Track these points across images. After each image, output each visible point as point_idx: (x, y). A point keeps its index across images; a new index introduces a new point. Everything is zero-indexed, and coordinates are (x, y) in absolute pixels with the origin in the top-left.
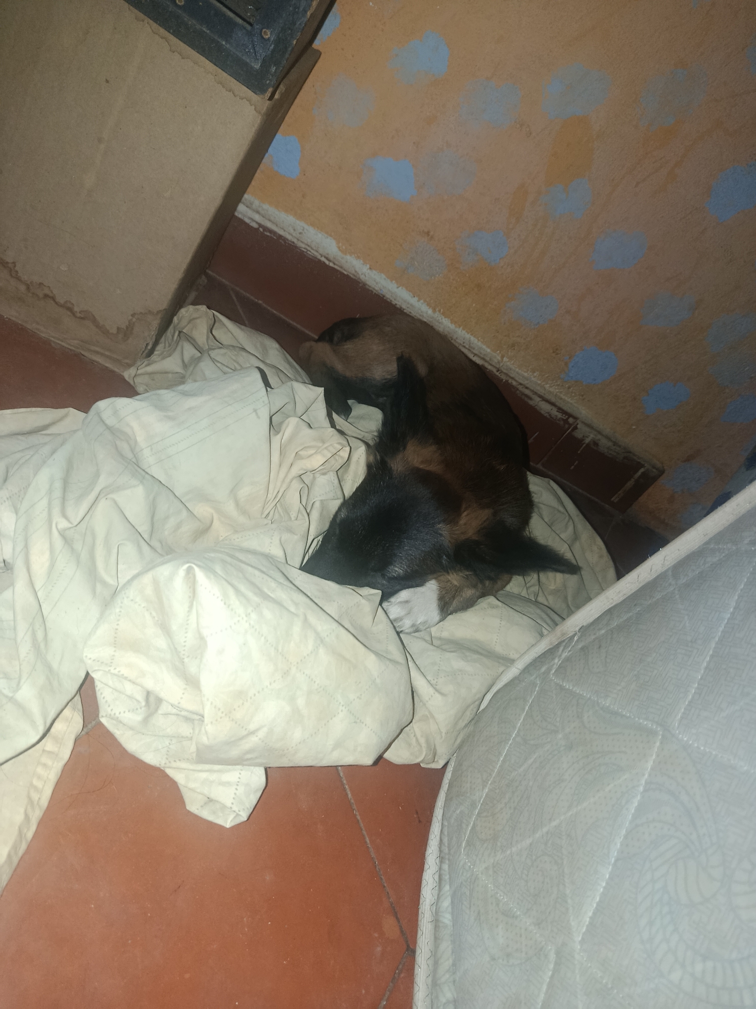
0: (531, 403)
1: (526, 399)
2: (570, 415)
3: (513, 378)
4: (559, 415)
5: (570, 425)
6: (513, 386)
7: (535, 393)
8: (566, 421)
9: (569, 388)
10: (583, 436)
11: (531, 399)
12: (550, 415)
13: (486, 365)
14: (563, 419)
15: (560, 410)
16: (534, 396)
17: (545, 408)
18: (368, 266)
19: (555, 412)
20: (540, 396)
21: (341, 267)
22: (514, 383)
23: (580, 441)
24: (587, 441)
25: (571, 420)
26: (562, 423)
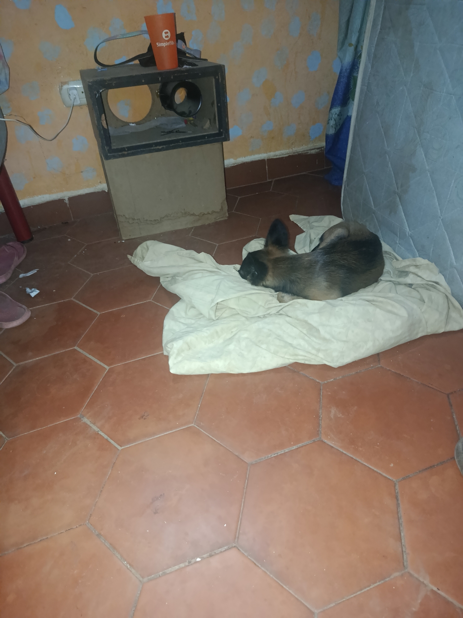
1: (307, 154)
18: (244, 157)
19: (317, 151)
21: (238, 163)
22: (300, 153)
26: (321, 151)
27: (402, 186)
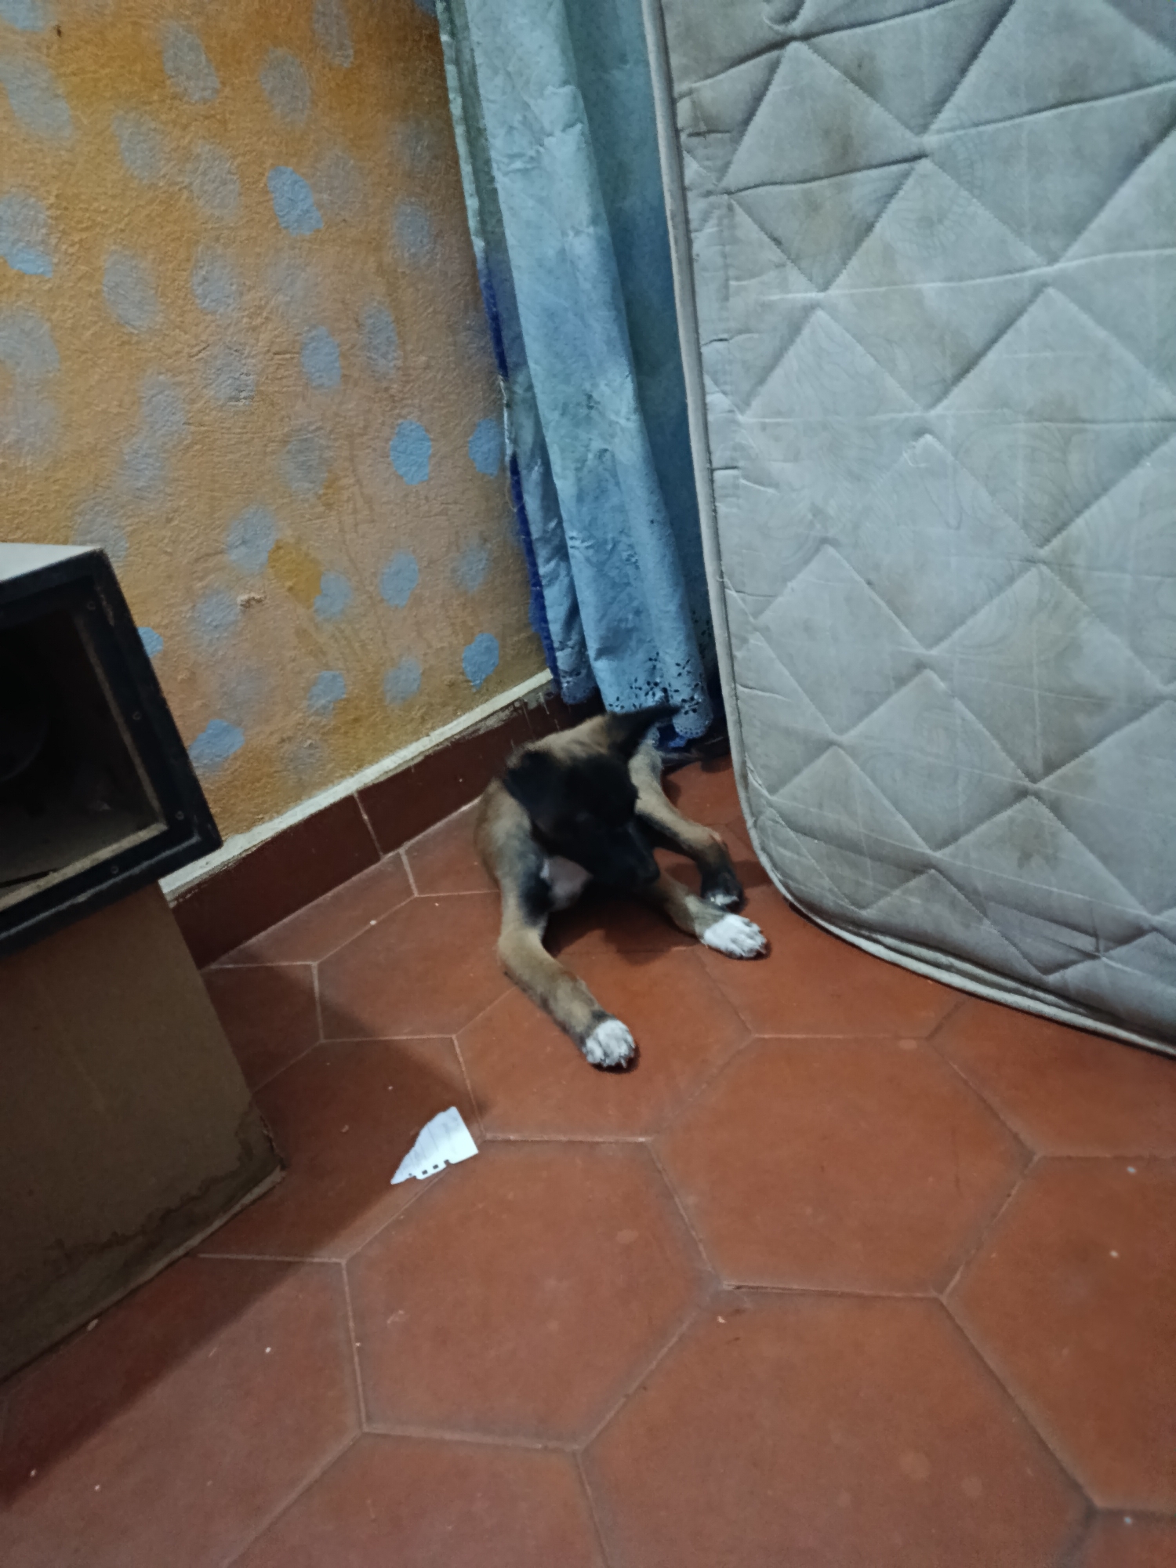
0: (482, 732)
1: (477, 734)
2: (512, 704)
3: (453, 736)
4: (507, 712)
5: (521, 708)
6: (459, 739)
7: (477, 723)
8: (516, 709)
9: (487, 690)
10: (537, 701)
11: (479, 730)
12: (504, 721)
13: (427, 753)
14: (512, 712)
15: (503, 709)
16: (478, 726)
17: (493, 723)
19: (503, 715)
20: (481, 721)
22: (457, 737)
23: (539, 708)
24: (542, 700)
25: (517, 705)
26: (515, 714)
27: (1050, 767)
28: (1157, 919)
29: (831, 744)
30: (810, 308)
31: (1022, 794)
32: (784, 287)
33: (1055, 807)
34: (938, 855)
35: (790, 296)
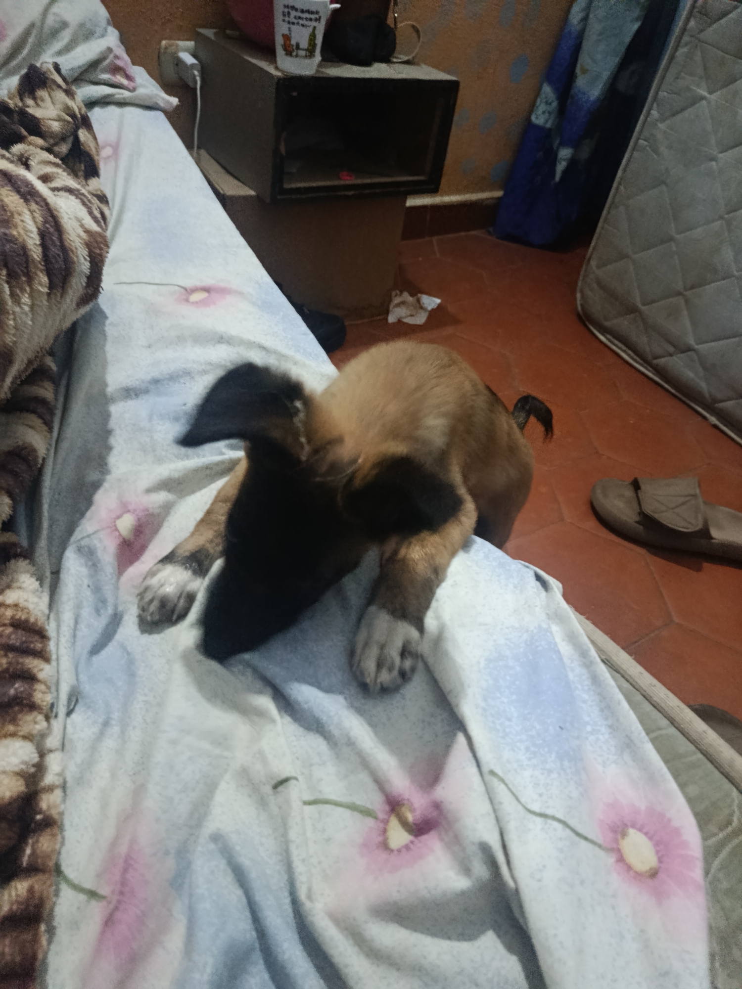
27: (692, 288)
28: (696, 347)
29: (628, 257)
30: (703, 98)
31: (679, 294)
32: (698, 86)
33: (687, 301)
34: (643, 308)
35: (698, 90)
